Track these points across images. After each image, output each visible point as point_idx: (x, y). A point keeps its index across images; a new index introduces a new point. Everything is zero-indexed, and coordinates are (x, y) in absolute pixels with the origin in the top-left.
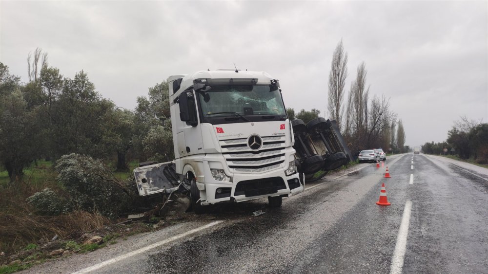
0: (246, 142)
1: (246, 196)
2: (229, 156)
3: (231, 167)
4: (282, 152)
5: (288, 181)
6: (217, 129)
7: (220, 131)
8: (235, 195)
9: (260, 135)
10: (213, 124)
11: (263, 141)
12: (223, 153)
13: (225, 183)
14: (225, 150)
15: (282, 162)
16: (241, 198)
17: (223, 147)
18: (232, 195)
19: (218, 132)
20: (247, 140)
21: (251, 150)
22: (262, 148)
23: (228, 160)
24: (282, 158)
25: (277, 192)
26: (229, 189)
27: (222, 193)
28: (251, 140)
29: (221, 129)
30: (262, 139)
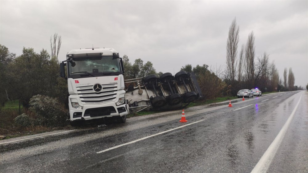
0: (92, 88)
1: (91, 117)
2: (81, 96)
3: (82, 101)
4: (115, 93)
5: (118, 109)
6: (75, 81)
7: (77, 82)
8: (84, 116)
9: (101, 83)
10: (73, 78)
11: (103, 87)
12: (79, 94)
13: (79, 110)
14: (80, 92)
15: (115, 98)
16: (88, 118)
17: (78, 91)
18: (83, 116)
19: (76, 83)
20: (93, 87)
21: (95, 92)
22: (102, 90)
23: (81, 97)
24: (114, 96)
25: (110, 114)
26: (81, 113)
27: (77, 115)
28: (95, 86)
29: (78, 81)
30: (102, 86)
